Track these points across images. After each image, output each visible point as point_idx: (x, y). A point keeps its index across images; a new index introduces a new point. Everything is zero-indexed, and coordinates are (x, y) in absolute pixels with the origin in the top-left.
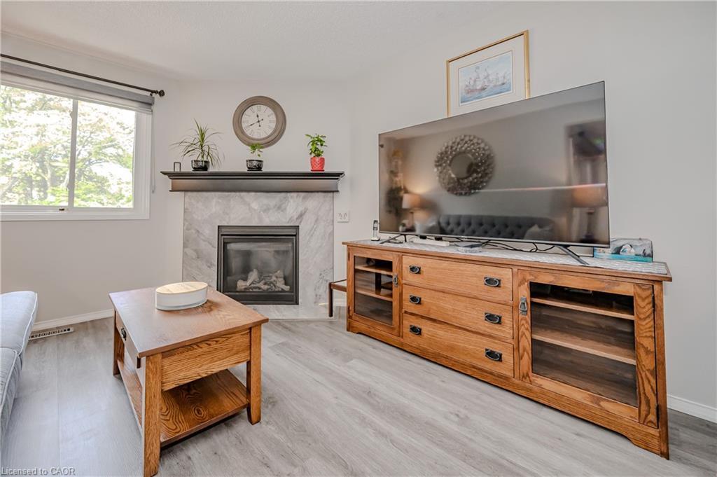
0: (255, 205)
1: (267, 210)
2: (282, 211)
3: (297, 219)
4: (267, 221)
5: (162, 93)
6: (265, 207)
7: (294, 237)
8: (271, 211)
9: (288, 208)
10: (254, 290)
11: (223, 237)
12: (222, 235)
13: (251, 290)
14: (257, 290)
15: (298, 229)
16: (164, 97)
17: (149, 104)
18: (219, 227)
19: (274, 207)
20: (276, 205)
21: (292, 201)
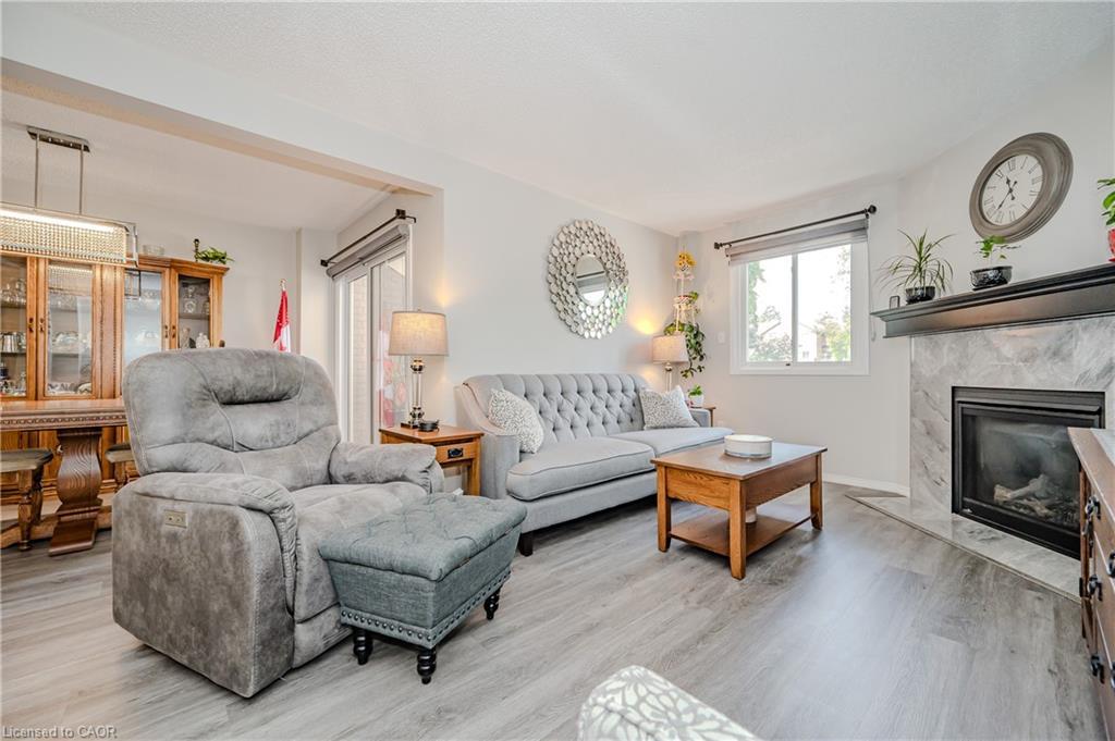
0: (1008, 350)
1: (1030, 358)
2: (1063, 359)
3: (1098, 377)
4: (1031, 380)
5: (873, 209)
6: (1026, 353)
7: (1097, 417)
8: (1038, 362)
9: (1075, 353)
10: (1022, 510)
11: (961, 405)
12: (959, 402)
13: (1013, 508)
14: (1026, 512)
15: (1103, 399)
16: (877, 212)
17: (861, 229)
18: (953, 388)
19: (1046, 353)
20: (1049, 348)
21: (1086, 337)
